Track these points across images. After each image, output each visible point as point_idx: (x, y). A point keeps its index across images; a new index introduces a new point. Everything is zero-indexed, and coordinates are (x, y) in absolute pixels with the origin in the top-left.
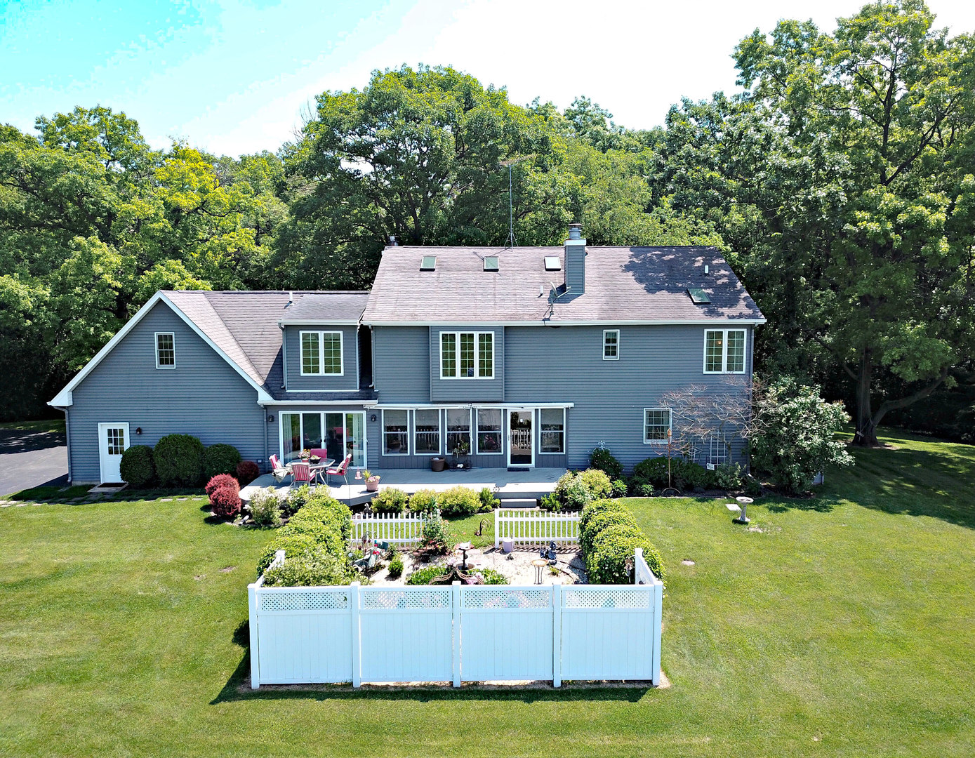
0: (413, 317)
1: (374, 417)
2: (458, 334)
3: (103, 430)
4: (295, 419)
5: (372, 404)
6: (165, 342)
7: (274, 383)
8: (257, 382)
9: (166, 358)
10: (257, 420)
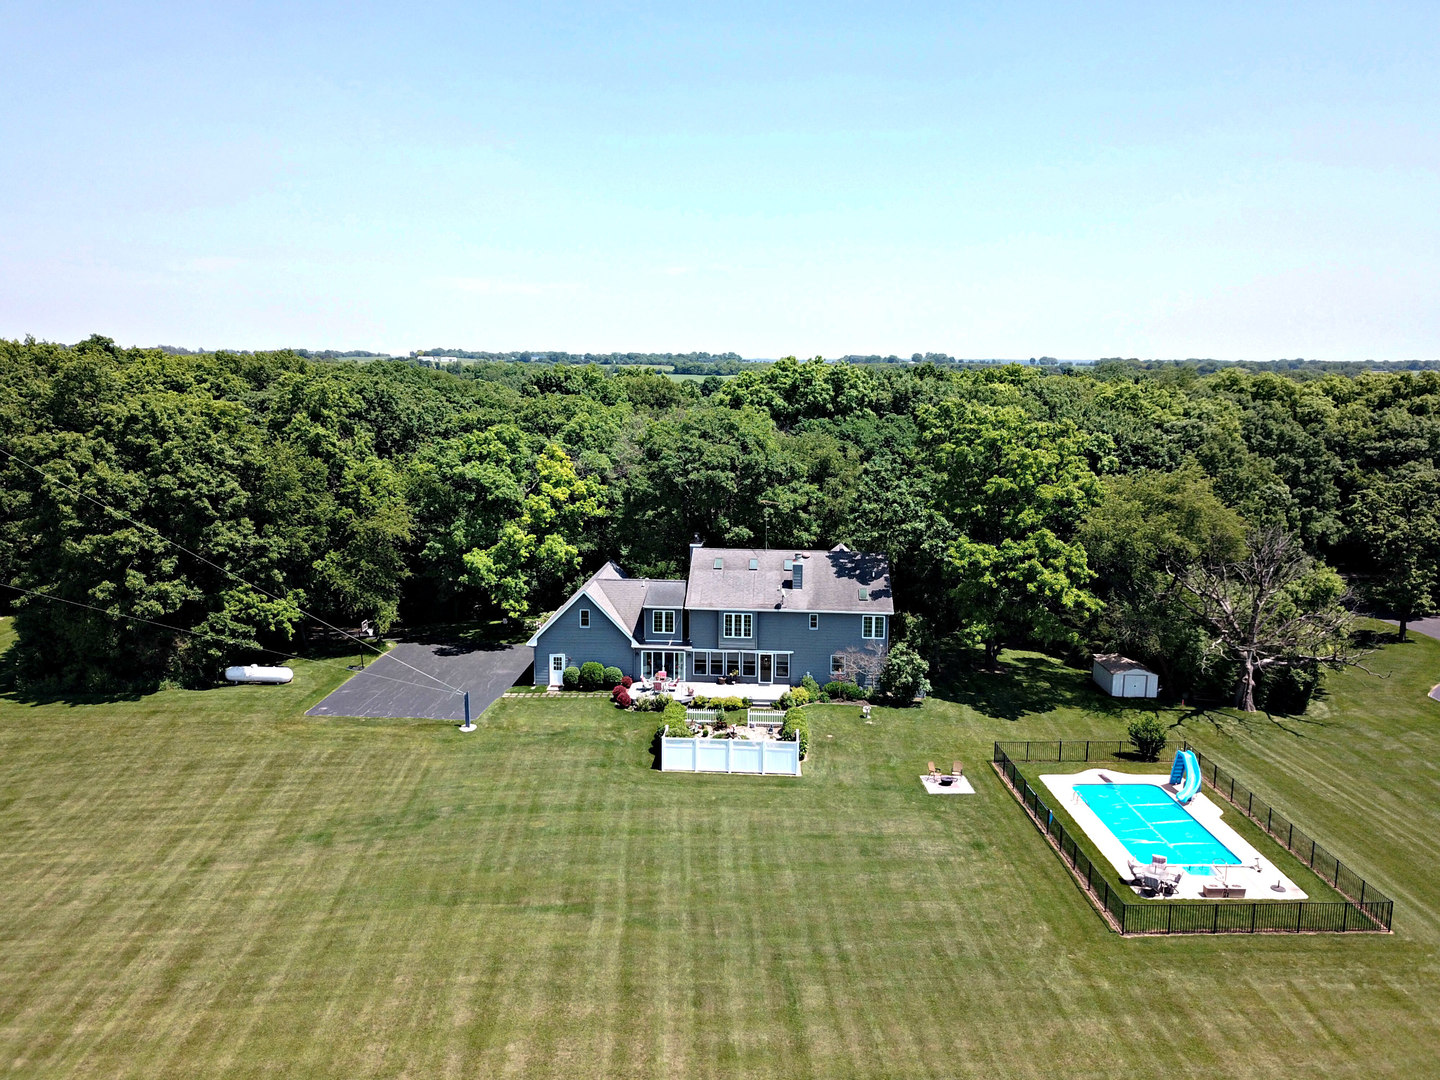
0: (711, 605)
1: (689, 654)
2: (733, 615)
3: (552, 657)
4: (649, 655)
5: (689, 648)
6: (585, 614)
7: (639, 633)
8: (629, 634)
9: (585, 622)
10: (629, 656)
